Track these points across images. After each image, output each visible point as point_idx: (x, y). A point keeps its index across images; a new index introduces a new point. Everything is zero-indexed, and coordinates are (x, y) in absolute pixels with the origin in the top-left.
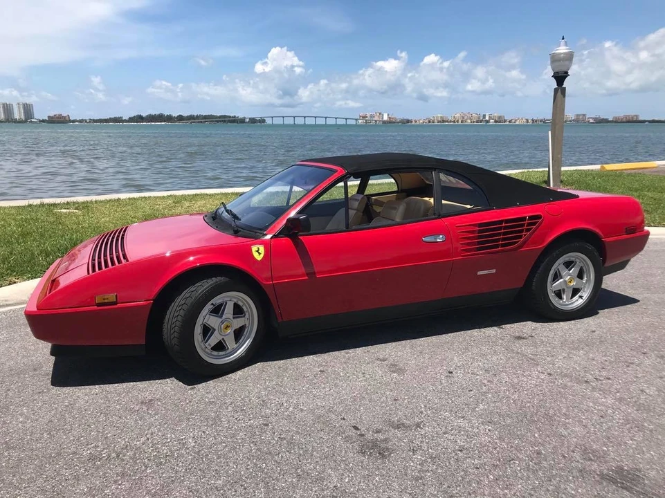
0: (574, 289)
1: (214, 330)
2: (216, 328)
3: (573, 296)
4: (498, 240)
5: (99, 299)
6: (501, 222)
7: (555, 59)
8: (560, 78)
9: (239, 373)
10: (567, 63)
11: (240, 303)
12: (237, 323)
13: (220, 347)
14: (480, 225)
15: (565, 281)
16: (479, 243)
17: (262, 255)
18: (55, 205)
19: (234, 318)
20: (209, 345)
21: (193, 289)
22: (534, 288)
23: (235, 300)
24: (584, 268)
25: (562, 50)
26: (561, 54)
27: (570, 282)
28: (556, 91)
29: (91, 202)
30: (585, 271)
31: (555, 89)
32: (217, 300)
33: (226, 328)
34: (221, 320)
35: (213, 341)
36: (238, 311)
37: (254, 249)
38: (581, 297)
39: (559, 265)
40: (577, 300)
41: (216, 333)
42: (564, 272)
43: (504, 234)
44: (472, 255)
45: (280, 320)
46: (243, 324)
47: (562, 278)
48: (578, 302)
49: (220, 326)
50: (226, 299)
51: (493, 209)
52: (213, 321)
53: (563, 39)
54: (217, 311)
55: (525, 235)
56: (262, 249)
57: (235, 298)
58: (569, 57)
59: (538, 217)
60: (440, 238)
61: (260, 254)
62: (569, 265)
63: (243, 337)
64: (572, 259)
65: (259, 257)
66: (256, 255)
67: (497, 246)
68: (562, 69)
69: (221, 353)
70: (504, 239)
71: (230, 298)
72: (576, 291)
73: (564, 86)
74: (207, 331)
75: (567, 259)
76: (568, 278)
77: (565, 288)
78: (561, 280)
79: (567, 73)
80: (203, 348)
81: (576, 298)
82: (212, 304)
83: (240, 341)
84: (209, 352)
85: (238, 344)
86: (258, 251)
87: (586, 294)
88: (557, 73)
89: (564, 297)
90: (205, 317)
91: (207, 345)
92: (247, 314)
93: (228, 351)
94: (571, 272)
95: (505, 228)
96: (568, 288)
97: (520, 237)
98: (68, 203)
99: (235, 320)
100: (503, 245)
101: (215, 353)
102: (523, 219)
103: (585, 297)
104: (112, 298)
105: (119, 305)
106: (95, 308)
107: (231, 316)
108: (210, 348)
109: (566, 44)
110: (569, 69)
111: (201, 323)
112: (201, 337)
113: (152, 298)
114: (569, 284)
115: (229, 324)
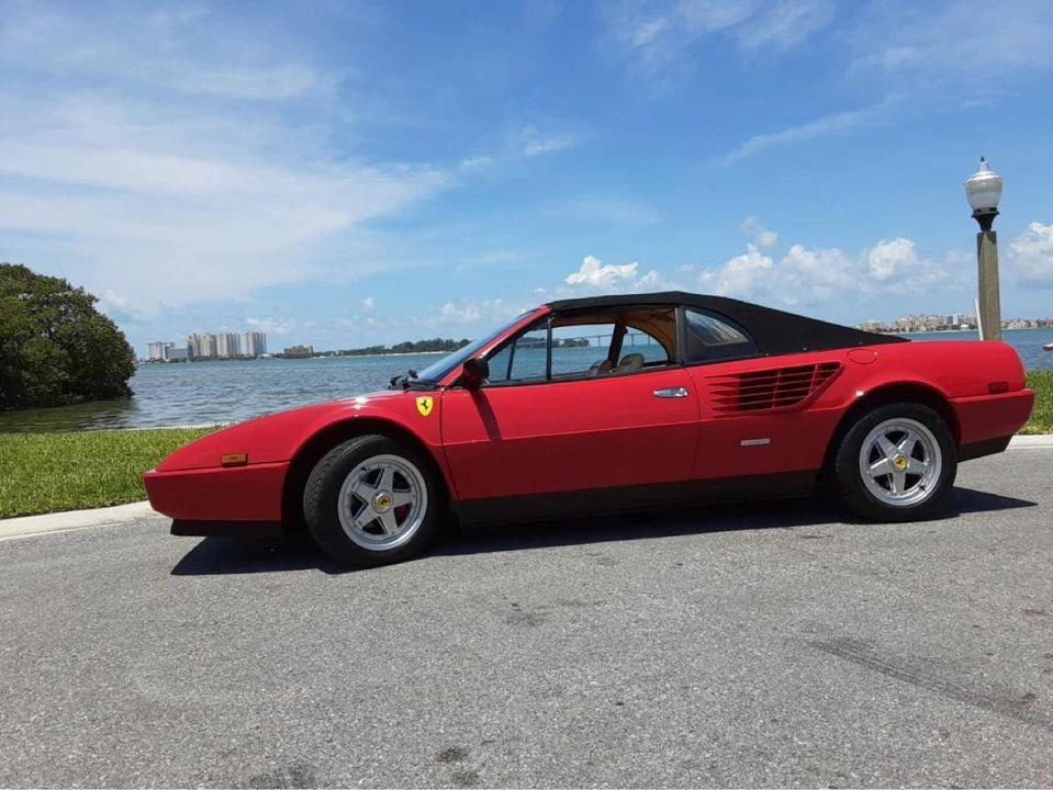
0: (907, 474)
1: (367, 504)
2: (369, 501)
3: (907, 487)
4: (770, 397)
5: (225, 458)
6: (774, 372)
7: (973, 190)
8: (985, 218)
10: (993, 195)
11: (403, 473)
12: (401, 499)
13: (375, 528)
14: (743, 376)
15: (890, 462)
16: (741, 400)
17: (429, 410)
19: (394, 491)
20: (360, 524)
21: (340, 447)
22: (837, 470)
23: (397, 468)
24: (923, 443)
25: (984, 175)
26: (982, 181)
27: (899, 463)
28: (980, 237)
30: (925, 448)
31: (979, 235)
32: (371, 463)
33: (383, 504)
34: (376, 491)
35: (366, 517)
36: (400, 483)
37: (420, 401)
38: (922, 488)
39: (876, 435)
40: (917, 493)
41: (369, 508)
42: (888, 447)
43: (781, 388)
44: (731, 416)
45: (455, 498)
46: (408, 502)
47: (885, 457)
48: (916, 495)
49: (374, 499)
50: (383, 466)
51: (765, 356)
52: (365, 492)
53: (983, 160)
54: (372, 479)
55: (813, 390)
56: (430, 402)
57: (395, 464)
58: (996, 186)
59: (836, 365)
60: (682, 392)
61: (426, 407)
62: (895, 437)
63: (407, 521)
64: (901, 429)
65: (425, 412)
66: (421, 409)
67: (769, 405)
68: (984, 203)
69: (376, 537)
70: (779, 396)
71: (390, 463)
72: (911, 480)
73: (992, 229)
74: (357, 505)
75: (892, 429)
76: (896, 457)
77: (893, 472)
78: (885, 460)
79: (994, 209)
80: (353, 528)
81: (915, 489)
82: (363, 469)
83: (404, 523)
84: (360, 532)
85: (400, 527)
86: (424, 404)
87: (930, 484)
88: (979, 210)
89: (893, 486)
90: (352, 484)
91: (356, 522)
92: (413, 489)
93: (387, 536)
94: (900, 447)
95: (783, 380)
96: (896, 472)
97: (806, 393)
99: (395, 495)
100: (778, 404)
101: (368, 535)
102: (811, 368)
103: (930, 487)
104: (242, 458)
105: (249, 467)
106: (222, 469)
107: (390, 488)
108: (361, 527)
109: (988, 168)
110: (997, 204)
111: (348, 492)
112: (348, 512)
113: (289, 458)
114: (899, 466)
115: (388, 500)
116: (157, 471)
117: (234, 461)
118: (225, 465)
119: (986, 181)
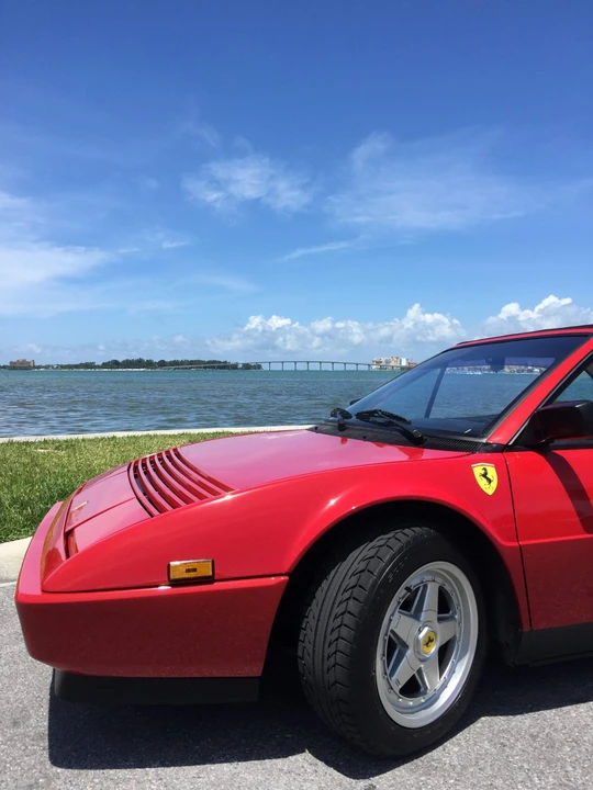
1: (406, 646)
2: (410, 643)
5: (176, 571)
12: (445, 632)
17: (494, 484)
19: (440, 620)
20: (398, 682)
23: (441, 581)
29: (77, 440)
32: (413, 580)
33: (427, 644)
34: (419, 624)
35: (403, 674)
36: (445, 605)
37: (478, 470)
41: (409, 652)
45: (526, 628)
46: (452, 635)
49: (416, 638)
50: (426, 579)
56: (492, 472)
57: (441, 575)
61: (490, 481)
65: (487, 489)
66: (482, 482)
74: (395, 647)
80: (386, 691)
82: (407, 588)
84: (397, 698)
85: (442, 678)
86: (485, 475)
91: (393, 681)
92: (458, 612)
98: (45, 441)
99: (440, 627)
101: (405, 701)
104: (205, 568)
105: (217, 586)
106: (169, 588)
107: (434, 615)
108: (398, 688)
112: (382, 666)
115: (433, 636)
116: (38, 591)
117: (192, 575)
118: (175, 583)
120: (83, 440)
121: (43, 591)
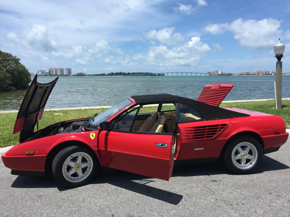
0: (247, 159)
1: (73, 168)
2: (73, 167)
3: (246, 163)
4: (204, 135)
5: (27, 153)
6: (206, 126)
7: (276, 49)
8: (279, 57)
9: (83, 187)
10: (282, 51)
11: (85, 157)
12: (84, 165)
13: (75, 175)
14: (196, 128)
15: (242, 156)
16: (195, 136)
17: (94, 137)
18: (55, 111)
19: (82, 163)
20: (70, 174)
21: (64, 150)
22: (225, 158)
24: (252, 150)
25: (279, 44)
26: (278, 46)
27: (244, 156)
28: (277, 63)
29: (69, 110)
30: (253, 151)
31: (277, 62)
32: (74, 155)
33: (77, 167)
34: (76, 164)
35: (72, 172)
36: (84, 160)
37: (91, 134)
38: (251, 163)
39: (238, 147)
41: (73, 169)
42: (241, 151)
43: (208, 132)
44: (192, 141)
45: (102, 165)
46: (87, 166)
48: (249, 166)
49: (75, 166)
50: (78, 155)
51: (204, 121)
52: (72, 164)
53: (279, 40)
54: (74, 160)
55: (218, 133)
56: (94, 135)
57: (83, 155)
58: (283, 48)
59: (226, 125)
61: (93, 137)
62: (243, 148)
63: (86, 172)
64: (246, 145)
65: (92, 138)
66: (91, 137)
67: (204, 137)
68: (279, 53)
69: (76, 178)
70: (207, 134)
71: (80, 155)
72: (248, 161)
73: (281, 61)
74: (69, 168)
75: (243, 145)
76: (243, 154)
77: (242, 158)
78: (240, 155)
79: (282, 55)
80: (67, 175)
81: (249, 164)
82: (72, 157)
83: (85, 173)
84: (70, 177)
85: (84, 174)
86: (92, 136)
88: (278, 55)
89: (242, 163)
90: (68, 162)
91: (69, 174)
92: (88, 162)
93: (79, 177)
94: (245, 151)
95: (208, 129)
97: (216, 134)
98: (60, 111)
99: (82, 164)
100: (206, 137)
101: (73, 178)
102: (218, 125)
103: (253, 163)
104: (32, 152)
105: (35, 156)
106: (25, 156)
107: (80, 162)
108: (70, 175)
109: (281, 42)
110: (283, 53)
111: (66, 164)
112: (66, 171)
113: (47, 153)
114: (244, 157)
115: (79, 166)
116: (5, 155)
117: (29, 153)
118: (27, 155)
119: (280, 46)
120: (71, 110)
121: (6, 155)
